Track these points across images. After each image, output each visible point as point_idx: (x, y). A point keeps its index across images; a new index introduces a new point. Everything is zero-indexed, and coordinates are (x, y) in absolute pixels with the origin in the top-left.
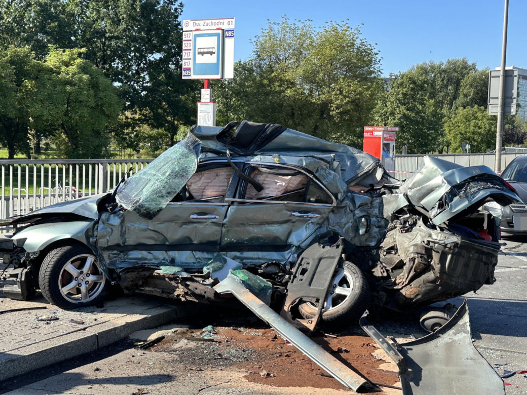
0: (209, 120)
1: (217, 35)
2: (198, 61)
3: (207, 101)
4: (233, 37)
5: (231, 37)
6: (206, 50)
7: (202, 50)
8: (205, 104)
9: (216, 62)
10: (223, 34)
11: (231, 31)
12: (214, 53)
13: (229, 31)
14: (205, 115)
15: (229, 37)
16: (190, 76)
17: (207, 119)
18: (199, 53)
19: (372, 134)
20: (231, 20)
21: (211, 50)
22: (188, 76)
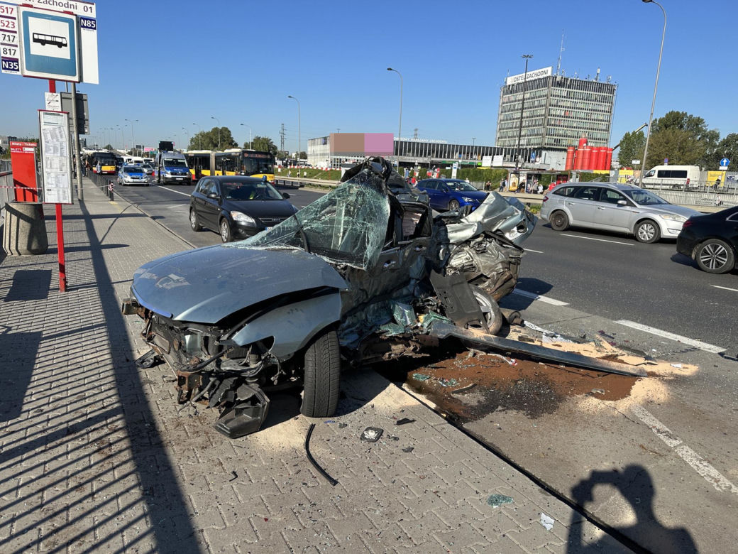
0: (61, 136)
1: (70, 21)
2: (33, 52)
3: (56, 110)
4: (95, 29)
5: (91, 28)
6: (49, 39)
7: (42, 38)
8: (54, 114)
9: (68, 57)
10: (78, 22)
11: (91, 20)
12: (66, 45)
13: (87, 19)
14: (54, 129)
15: (87, 27)
16: (18, 70)
17: (59, 135)
18: (35, 40)
19: (22, 150)
20: (89, 6)
21: (59, 40)
22: (13, 70)
